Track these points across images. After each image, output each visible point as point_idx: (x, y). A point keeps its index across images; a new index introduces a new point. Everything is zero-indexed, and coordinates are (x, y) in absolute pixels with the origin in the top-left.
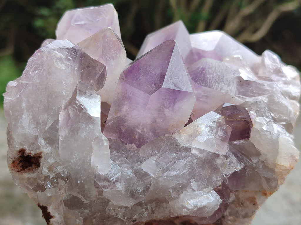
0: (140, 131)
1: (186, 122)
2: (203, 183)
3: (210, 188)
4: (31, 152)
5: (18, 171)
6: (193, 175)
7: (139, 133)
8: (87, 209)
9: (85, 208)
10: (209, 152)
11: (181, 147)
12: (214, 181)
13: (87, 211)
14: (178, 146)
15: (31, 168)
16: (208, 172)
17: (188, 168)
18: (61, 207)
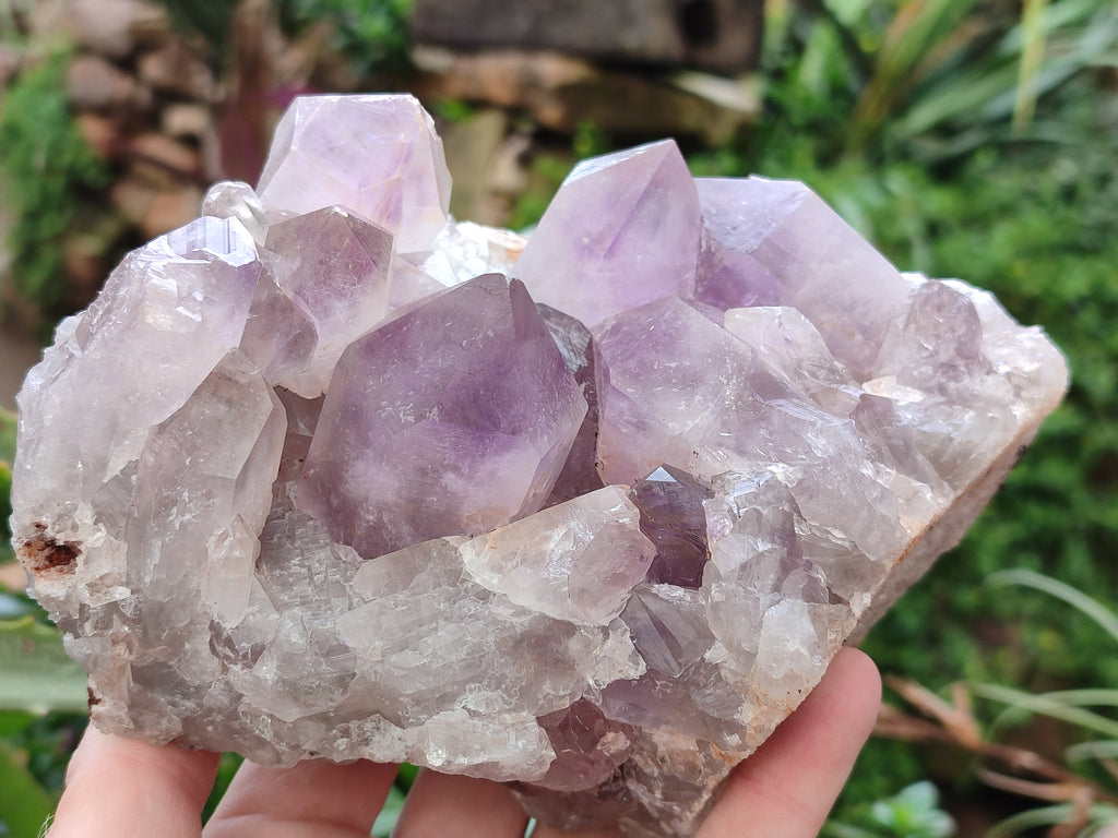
0: (371, 518)
1: (514, 512)
2: (506, 698)
3: (524, 714)
4: (58, 537)
5: (37, 569)
6: (476, 670)
7: (368, 522)
8: (189, 699)
9: (186, 696)
10: (543, 617)
11: (470, 585)
12: (544, 697)
13: (190, 704)
14: (464, 581)
15: (65, 568)
16: (527, 672)
17: (464, 652)
18: (124, 683)
